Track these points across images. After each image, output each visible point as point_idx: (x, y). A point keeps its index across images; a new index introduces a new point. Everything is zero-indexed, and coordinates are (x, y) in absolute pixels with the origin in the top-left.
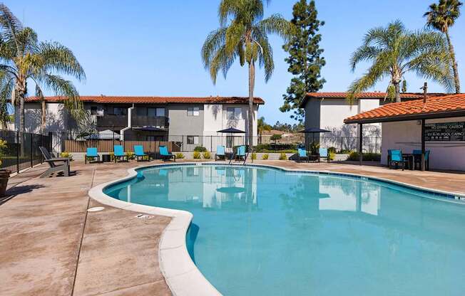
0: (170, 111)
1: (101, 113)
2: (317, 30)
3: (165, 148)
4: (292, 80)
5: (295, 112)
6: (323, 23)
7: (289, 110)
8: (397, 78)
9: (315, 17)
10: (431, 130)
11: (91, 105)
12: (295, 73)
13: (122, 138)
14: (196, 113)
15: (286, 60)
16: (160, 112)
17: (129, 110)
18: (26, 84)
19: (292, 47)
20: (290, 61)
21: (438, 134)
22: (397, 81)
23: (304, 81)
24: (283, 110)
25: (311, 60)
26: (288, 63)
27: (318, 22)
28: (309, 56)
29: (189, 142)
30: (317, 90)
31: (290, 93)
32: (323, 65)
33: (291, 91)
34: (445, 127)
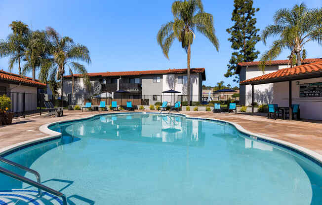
0: (143, 80)
1: (105, 82)
2: (253, 15)
3: (131, 103)
4: (233, 54)
5: (236, 77)
6: (258, 10)
7: (231, 76)
8: (298, 49)
9: (251, 6)
10: (306, 89)
11: (99, 78)
12: (235, 48)
13: (113, 98)
14: (158, 81)
15: (229, 39)
16: (137, 81)
17: (118, 80)
18: (64, 68)
19: (233, 29)
20: (232, 40)
21: (311, 92)
22: (298, 51)
23: (243, 54)
24: (227, 76)
25: (249, 38)
26: (231, 41)
27: (254, 9)
28: (247, 35)
29: (154, 99)
30: (253, 60)
31: (232, 63)
32: (259, 41)
33: (232, 62)
34: (315, 86)
